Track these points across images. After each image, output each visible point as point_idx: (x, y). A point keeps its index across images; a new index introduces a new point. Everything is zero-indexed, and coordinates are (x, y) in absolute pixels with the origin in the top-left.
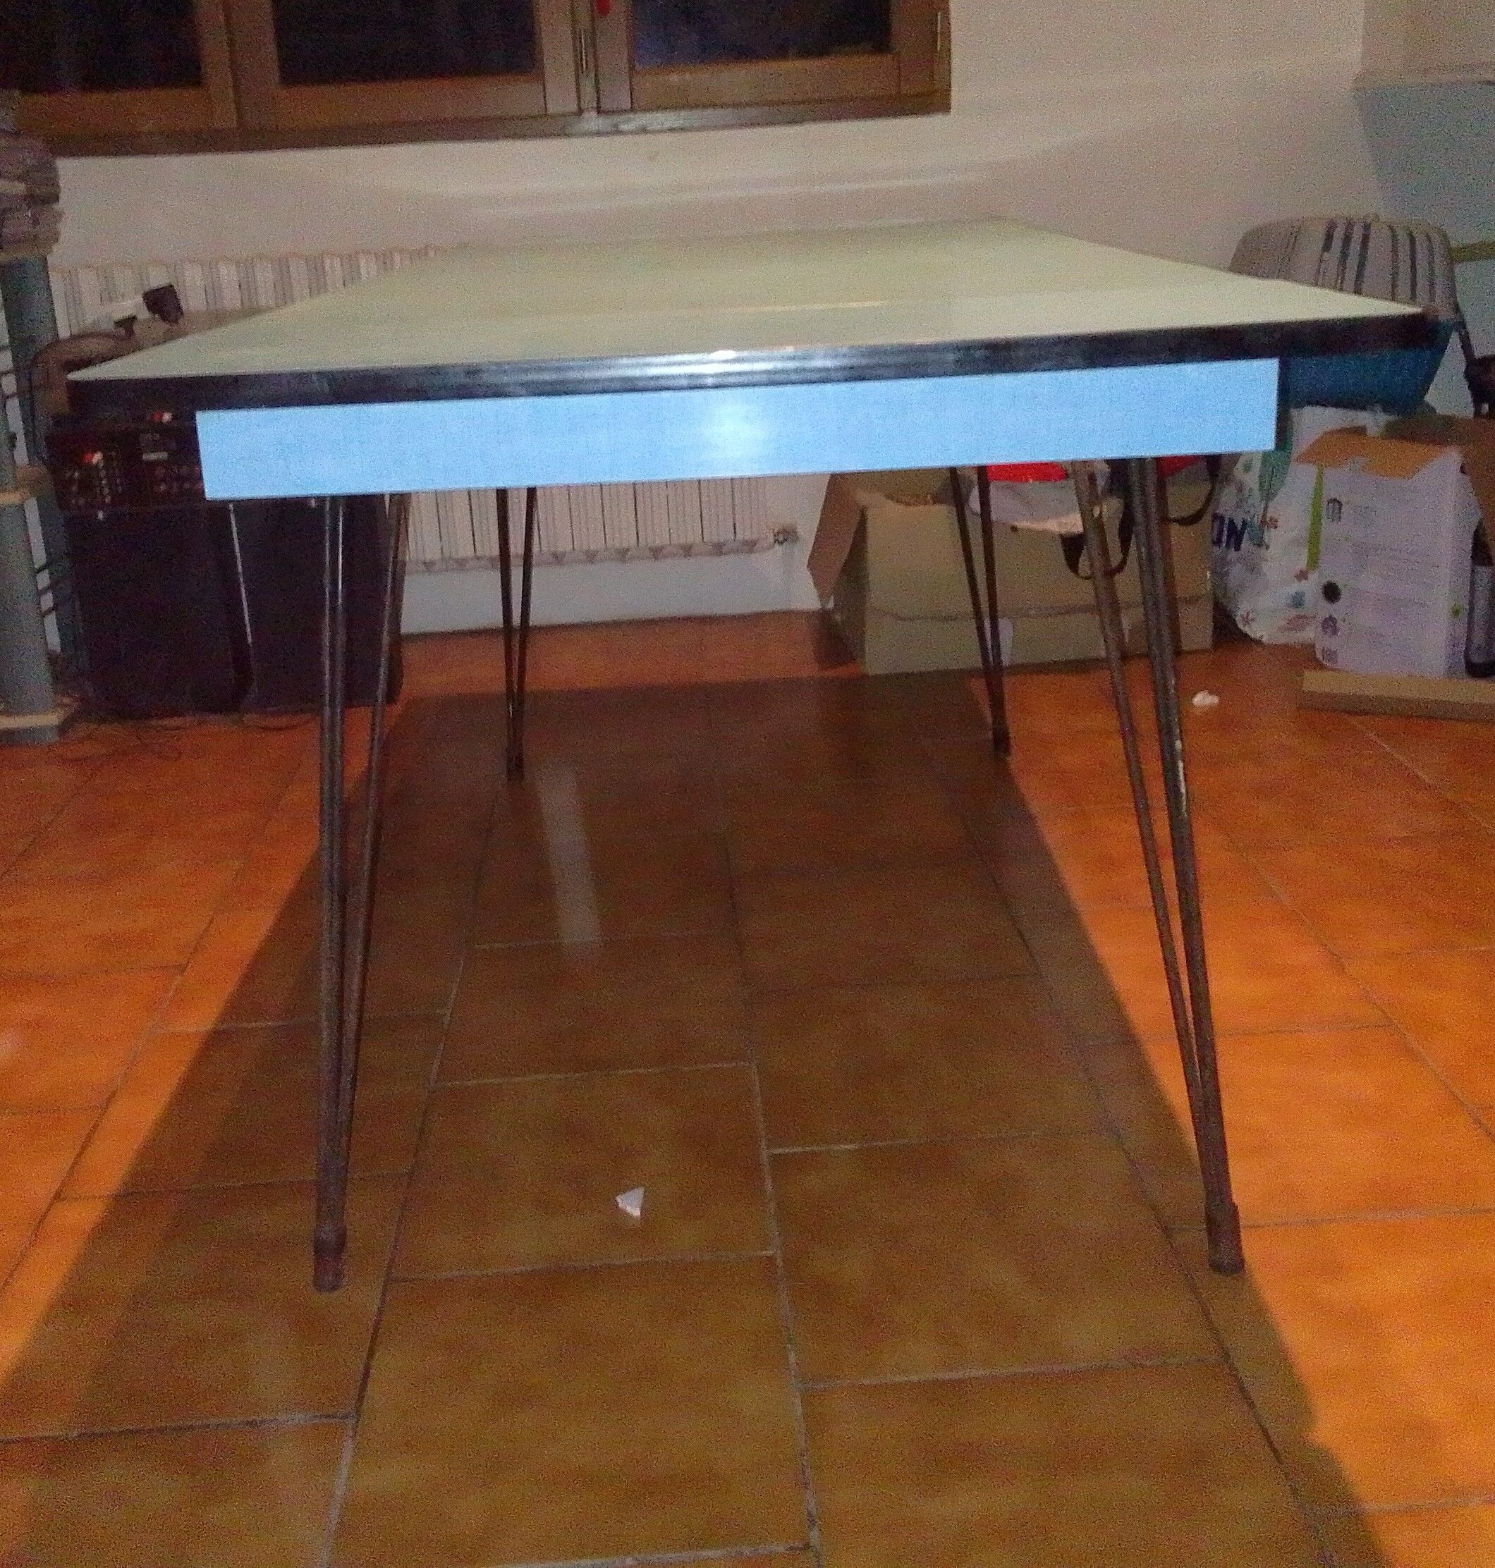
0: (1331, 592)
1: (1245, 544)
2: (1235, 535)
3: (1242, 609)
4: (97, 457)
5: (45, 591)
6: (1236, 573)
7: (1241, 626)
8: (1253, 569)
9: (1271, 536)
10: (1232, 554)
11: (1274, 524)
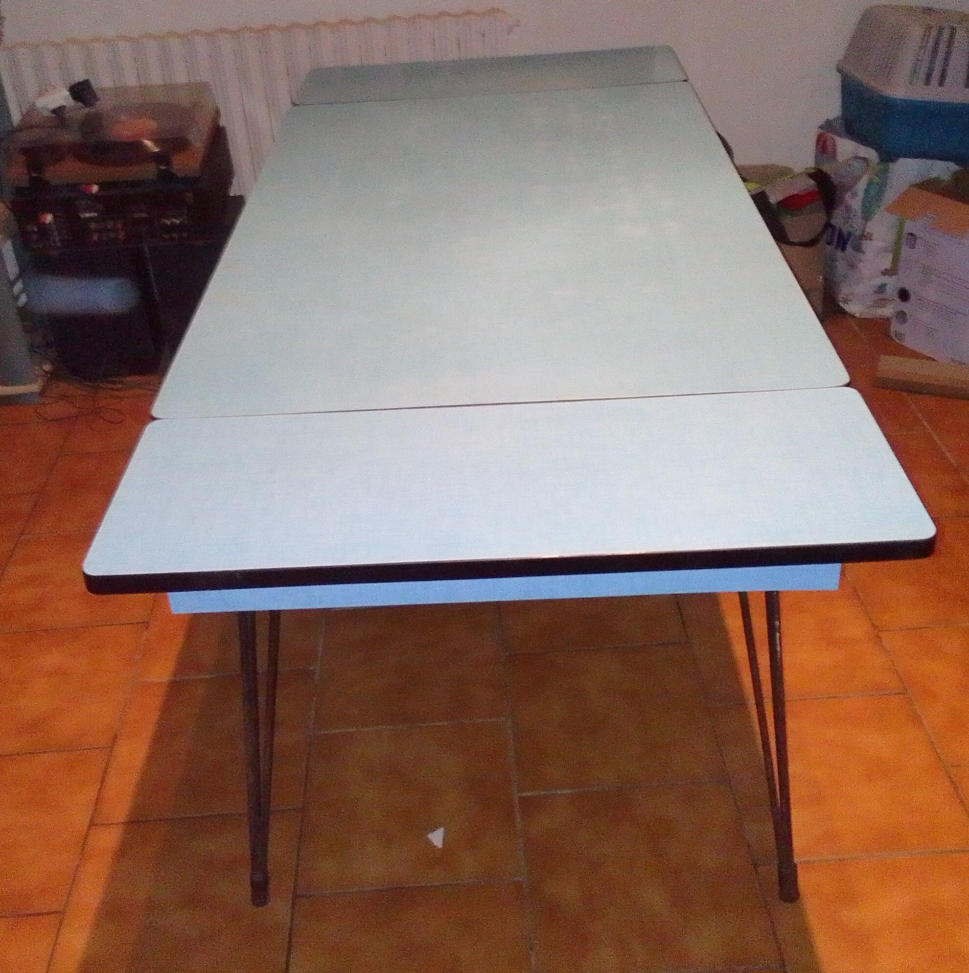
0: (904, 295)
1: (849, 249)
2: (842, 241)
3: (844, 291)
4: (49, 218)
5: (17, 280)
6: (841, 267)
7: (841, 304)
8: (852, 266)
9: (866, 245)
10: (839, 254)
11: (869, 237)
